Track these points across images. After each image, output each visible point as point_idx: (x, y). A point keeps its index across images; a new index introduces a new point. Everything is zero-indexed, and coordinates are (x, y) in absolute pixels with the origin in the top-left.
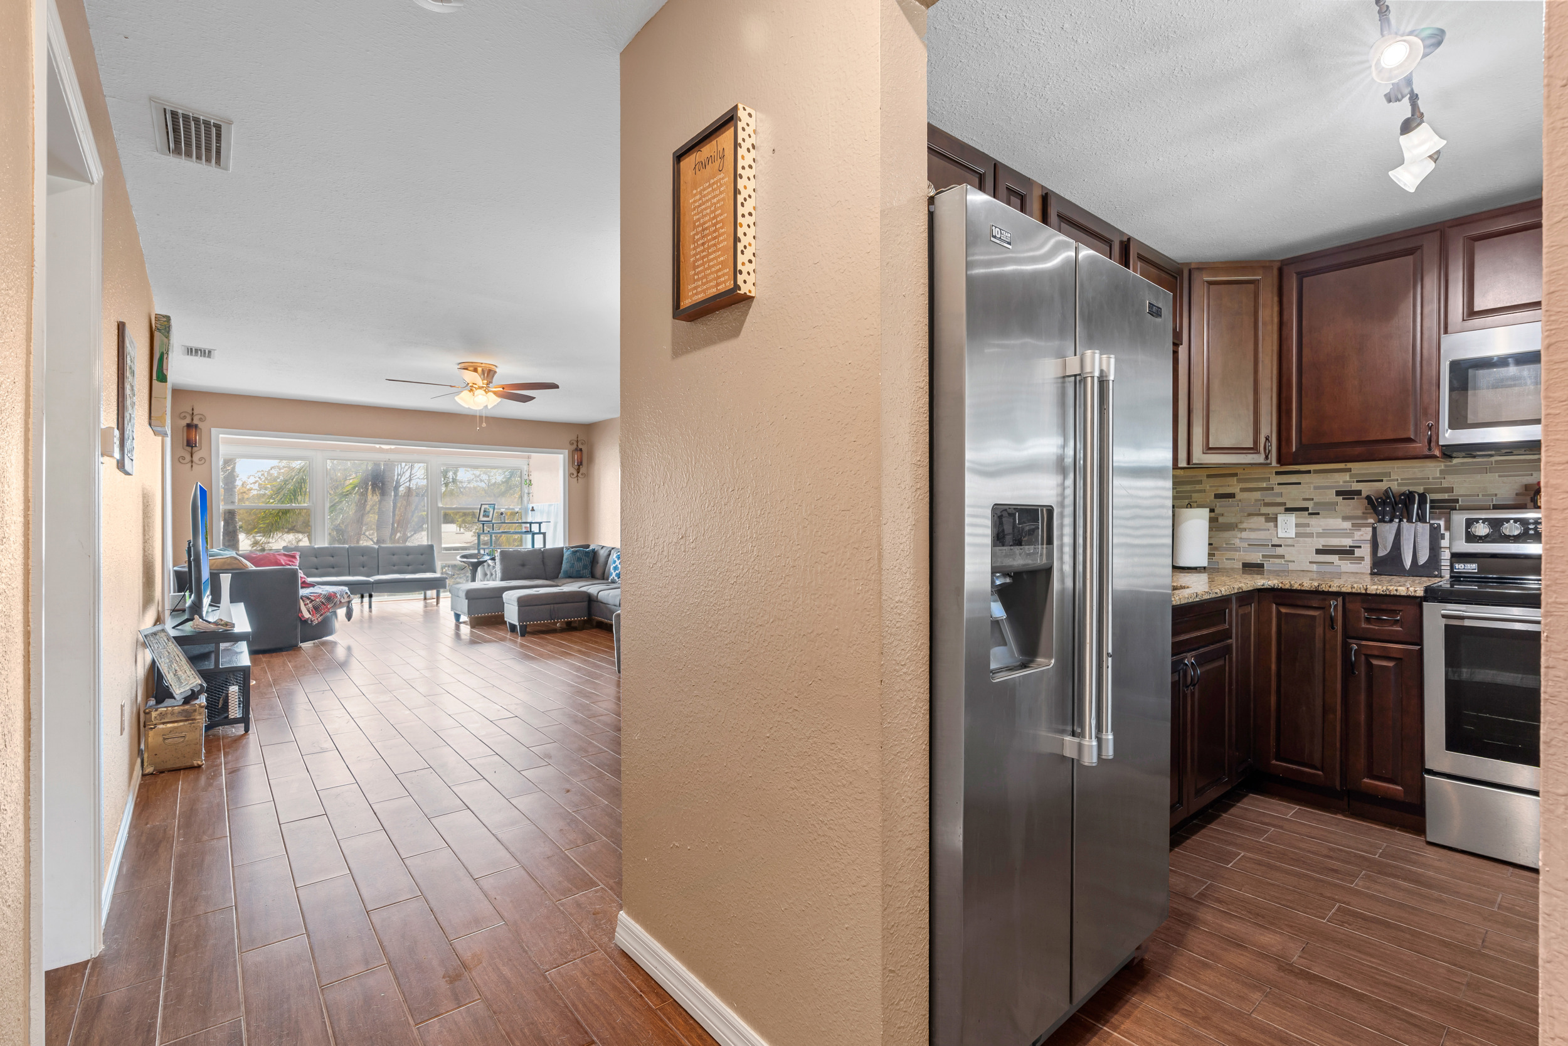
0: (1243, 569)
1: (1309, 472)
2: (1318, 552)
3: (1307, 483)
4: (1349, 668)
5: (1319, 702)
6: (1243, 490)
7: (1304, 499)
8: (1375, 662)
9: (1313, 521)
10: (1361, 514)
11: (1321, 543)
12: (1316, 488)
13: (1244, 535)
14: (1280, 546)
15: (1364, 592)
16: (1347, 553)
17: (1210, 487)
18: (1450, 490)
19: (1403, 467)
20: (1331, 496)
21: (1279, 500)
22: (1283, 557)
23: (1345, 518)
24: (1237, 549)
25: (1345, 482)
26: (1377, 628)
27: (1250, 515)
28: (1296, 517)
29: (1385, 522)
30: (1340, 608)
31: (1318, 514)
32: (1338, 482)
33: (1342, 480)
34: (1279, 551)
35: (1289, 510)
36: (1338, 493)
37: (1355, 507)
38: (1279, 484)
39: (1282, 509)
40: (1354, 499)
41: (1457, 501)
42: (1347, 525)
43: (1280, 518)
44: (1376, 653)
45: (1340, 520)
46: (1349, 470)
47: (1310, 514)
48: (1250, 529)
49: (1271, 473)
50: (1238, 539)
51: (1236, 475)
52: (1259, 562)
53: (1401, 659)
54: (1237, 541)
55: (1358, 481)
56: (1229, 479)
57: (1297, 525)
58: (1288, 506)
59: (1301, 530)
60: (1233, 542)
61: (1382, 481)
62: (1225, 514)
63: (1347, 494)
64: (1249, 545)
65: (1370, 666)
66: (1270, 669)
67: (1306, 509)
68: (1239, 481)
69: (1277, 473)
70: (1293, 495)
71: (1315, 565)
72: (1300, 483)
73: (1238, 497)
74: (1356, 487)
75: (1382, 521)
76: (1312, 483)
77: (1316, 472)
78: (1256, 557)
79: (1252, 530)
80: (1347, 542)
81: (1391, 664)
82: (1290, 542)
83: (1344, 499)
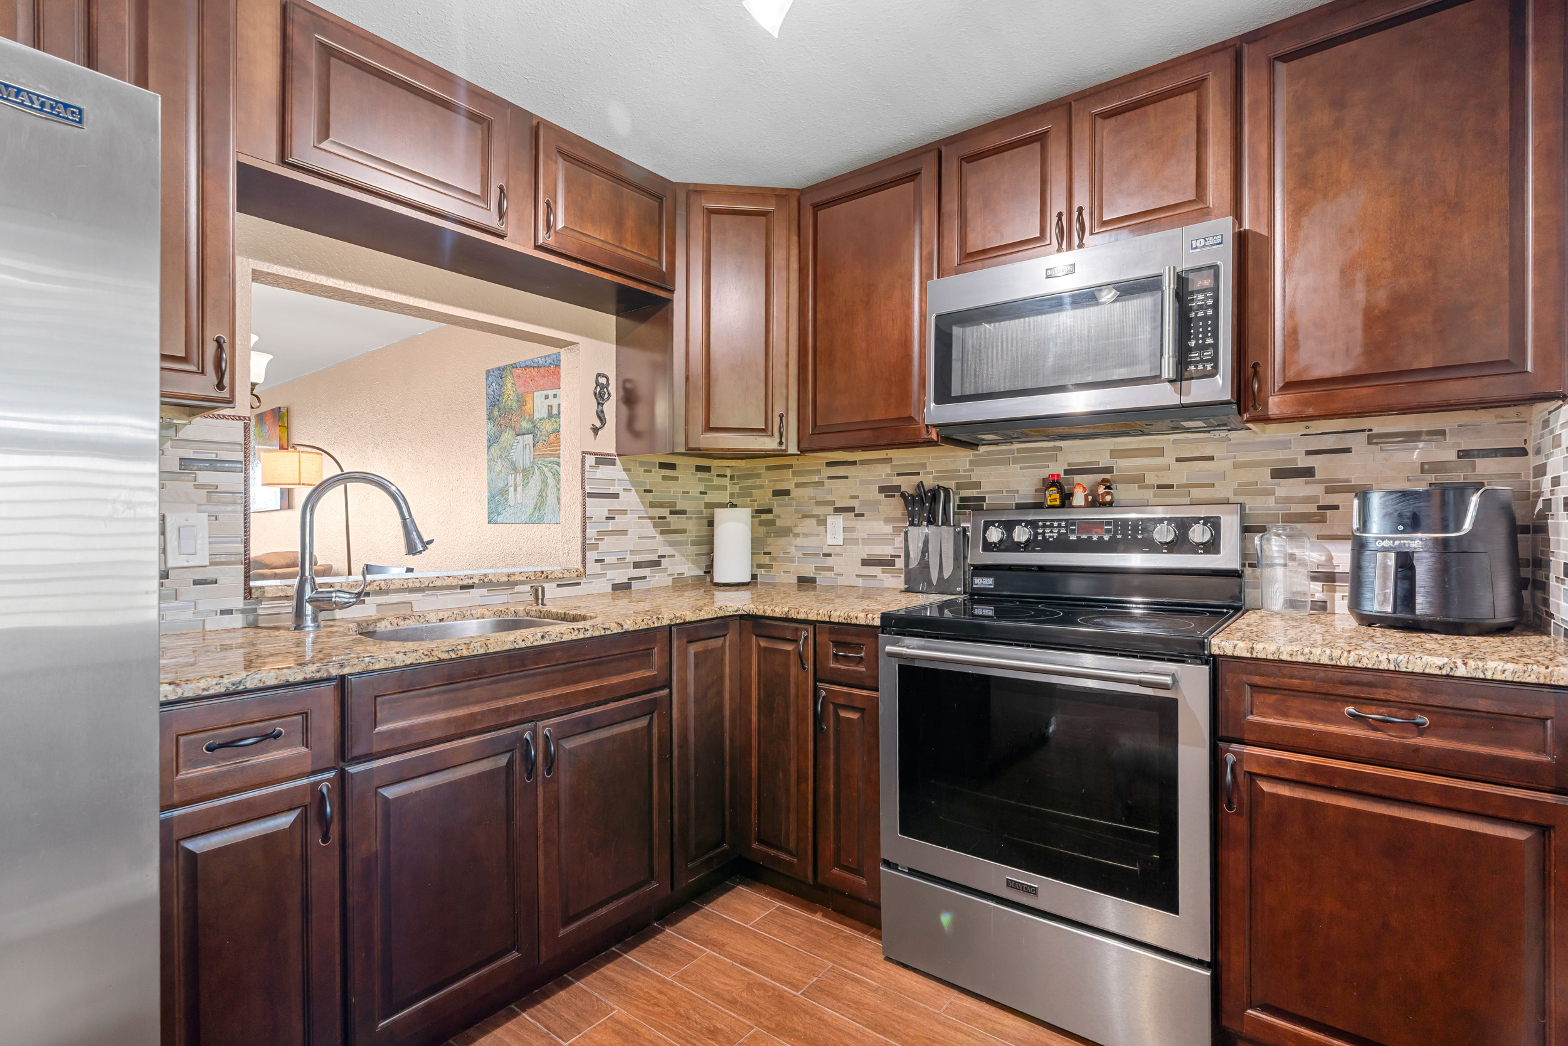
0: (798, 585)
1: (854, 463)
2: (865, 563)
3: (854, 477)
4: (818, 719)
5: (793, 767)
6: (798, 485)
7: (852, 497)
8: (843, 714)
9: (859, 524)
10: (900, 516)
11: (866, 551)
12: (862, 482)
13: (799, 541)
14: (830, 555)
15: (827, 620)
16: (886, 563)
17: (770, 481)
18: (977, 485)
19: (937, 457)
20: (875, 494)
21: (829, 498)
22: (831, 569)
23: (888, 520)
24: (791, 560)
25: (888, 475)
26: (843, 667)
27: (804, 516)
28: (844, 520)
29: (915, 525)
30: (811, 642)
31: (862, 515)
32: (880, 475)
33: (884, 474)
34: (829, 562)
35: (838, 510)
36: (882, 489)
37: (895, 507)
38: (830, 478)
39: (831, 508)
40: (894, 496)
41: (983, 499)
42: (888, 529)
43: (830, 520)
44: (841, 701)
45: (882, 523)
46: (889, 460)
47: (856, 515)
48: (804, 534)
49: (821, 464)
50: (792, 546)
51: (790, 466)
52: (812, 575)
53: (864, 709)
54: (792, 550)
55: (899, 475)
56: (785, 471)
57: (845, 529)
58: (837, 505)
59: (849, 535)
60: (788, 551)
61: (918, 474)
62: (782, 516)
63: (888, 491)
64: (804, 554)
65: (837, 715)
66: (750, 721)
67: (852, 509)
68: (795, 474)
69: (829, 464)
70: (840, 493)
71: (860, 579)
72: (846, 477)
73: (793, 494)
74: (897, 481)
75: (912, 524)
76: (857, 477)
77: (863, 462)
78: (810, 572)
79: (806, 535)
80: (886, 551)
81: (854, 716)
82: (838, 550)
83: (886, 496)
